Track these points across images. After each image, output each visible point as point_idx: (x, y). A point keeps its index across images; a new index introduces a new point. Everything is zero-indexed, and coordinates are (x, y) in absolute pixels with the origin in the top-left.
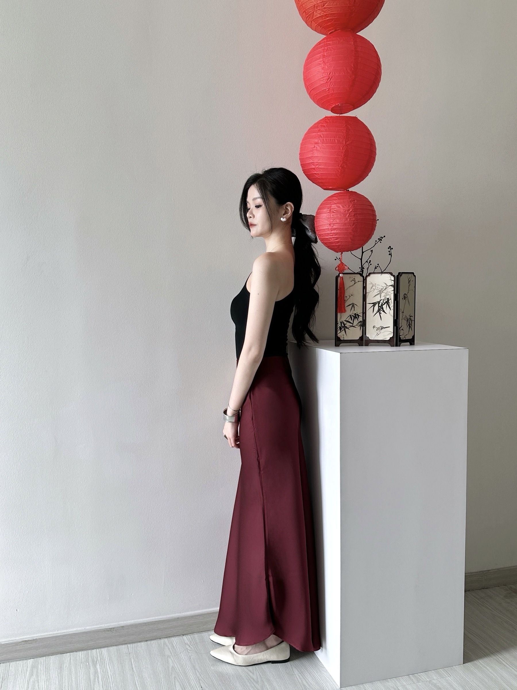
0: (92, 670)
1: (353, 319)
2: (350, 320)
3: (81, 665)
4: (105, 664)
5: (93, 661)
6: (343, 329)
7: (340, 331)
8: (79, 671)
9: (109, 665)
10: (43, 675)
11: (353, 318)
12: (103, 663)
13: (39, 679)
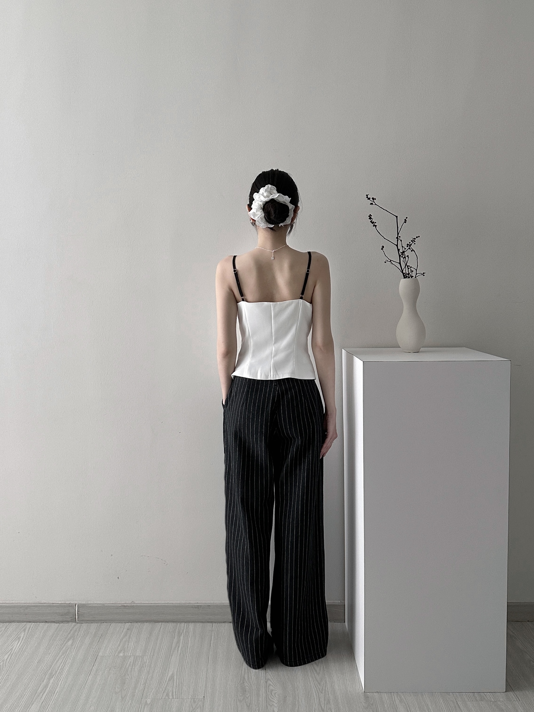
0: (175, 640)
3: (168, 634)
4: (188, 637)
5: (179, 632)
8: (165, 639)
9: (191, 638)
10: (134, 637)
12: (187, 635)
13: (130, 640)
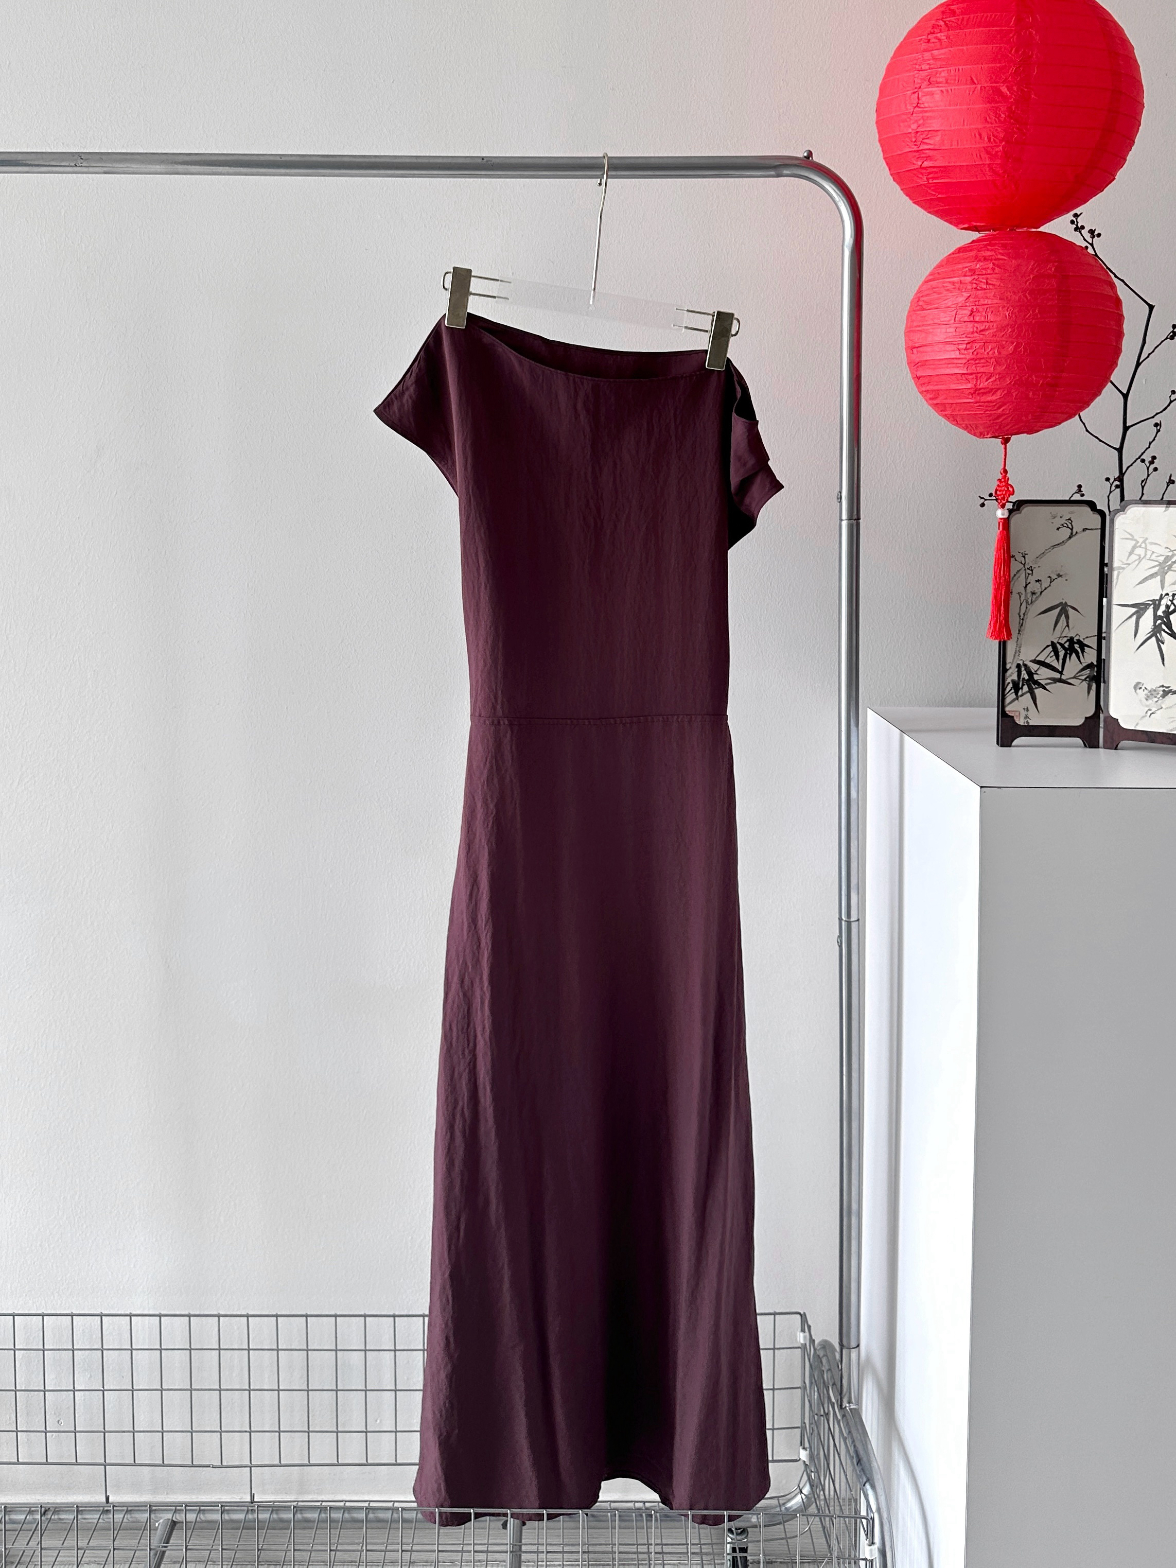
1: (1061, 657)
2: (1052, 660)
6: (1026, 688)
7: (1014, 696)
11: (1062, 653)
